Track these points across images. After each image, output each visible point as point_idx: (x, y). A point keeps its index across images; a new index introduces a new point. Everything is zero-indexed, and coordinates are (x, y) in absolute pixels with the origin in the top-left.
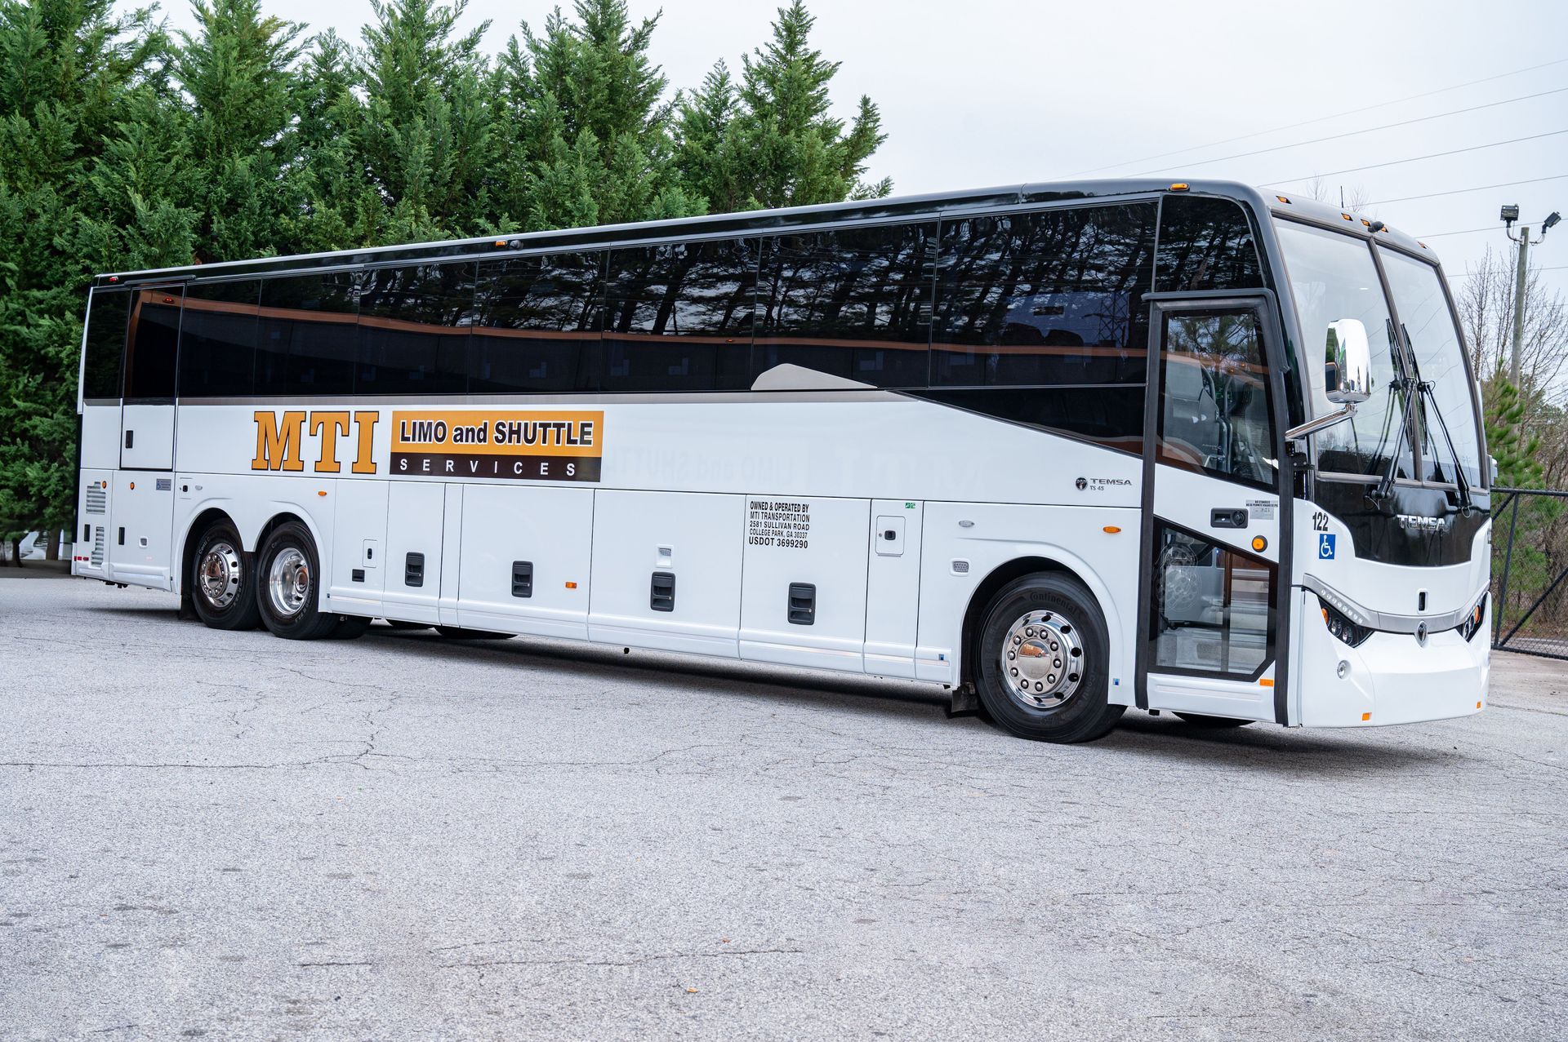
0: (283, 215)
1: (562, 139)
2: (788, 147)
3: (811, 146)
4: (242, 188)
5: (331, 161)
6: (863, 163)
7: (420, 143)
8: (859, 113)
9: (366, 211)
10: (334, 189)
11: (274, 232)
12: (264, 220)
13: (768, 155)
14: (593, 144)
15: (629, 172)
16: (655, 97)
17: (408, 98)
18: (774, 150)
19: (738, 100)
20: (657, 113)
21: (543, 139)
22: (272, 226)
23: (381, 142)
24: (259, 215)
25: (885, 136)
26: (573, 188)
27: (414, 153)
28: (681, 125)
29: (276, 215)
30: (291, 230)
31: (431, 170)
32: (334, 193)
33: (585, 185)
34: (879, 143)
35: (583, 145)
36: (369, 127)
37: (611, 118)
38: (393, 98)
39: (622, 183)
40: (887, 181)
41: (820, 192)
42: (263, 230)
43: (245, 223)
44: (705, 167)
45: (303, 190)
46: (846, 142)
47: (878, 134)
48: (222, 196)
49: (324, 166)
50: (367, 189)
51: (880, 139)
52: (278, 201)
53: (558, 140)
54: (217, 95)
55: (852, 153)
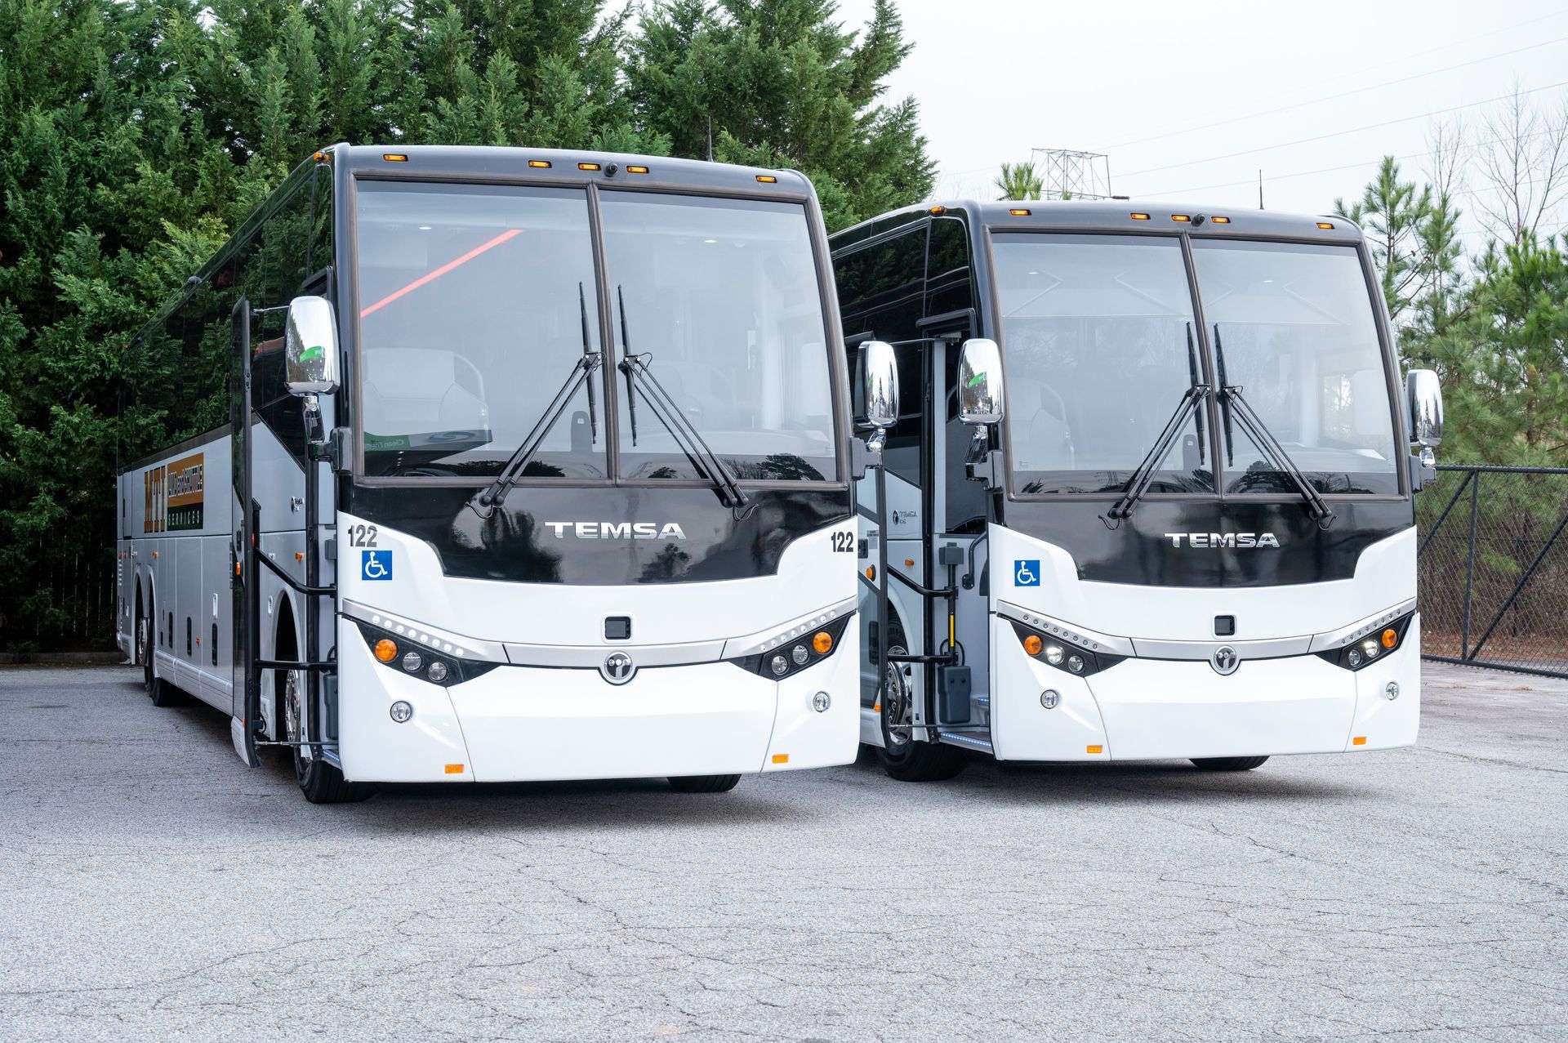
0: (100, 185)
1: (467, 67)
2: (773, 64)
3: (803, 60)
4: (45, 152)
5: (162, 111)
6: (882, 81)
7: (273, 80)
8: (872, 16)
9: (212, 174)
10: (167, 147)
11: (92, 208)
12: (78, 193)
13: (746, 76)
14: (510, 71)
15: (558, 106)
16: (598, 7)
17: (264, 25)
18: (755, 68)
19: (715, 8)
20: (603, 28)
21: (446, 68)
22: (88, 199)
23: (228, 83)
24: (68, 186)
25: (912, 45)
26: (485, 131)
27: (267, 93)
28: (640, 44)
29: (92, 185)
30: (112, 204)
31: (293, 115)
32: (167, 152)
33: (498, 126)
34: (905, 55)
35: (496, 72)
36: (211, 64)
37: (539, 37)
38: (245, 27)
39: (551, 121)
40: (910, 101)
41: (820, 120)
42: (77, 205)
43: (49, 197)
44: (666, 96)
45: (125, 151)
46: (858, 55)
47: (903, 43)
48: (19, 164)
49: (155, 117)
50: (211, 144)
51: (905, 48)
52: (94, 166)
53: (462, 69)
54: (12, 32)
55: (866, 68)
